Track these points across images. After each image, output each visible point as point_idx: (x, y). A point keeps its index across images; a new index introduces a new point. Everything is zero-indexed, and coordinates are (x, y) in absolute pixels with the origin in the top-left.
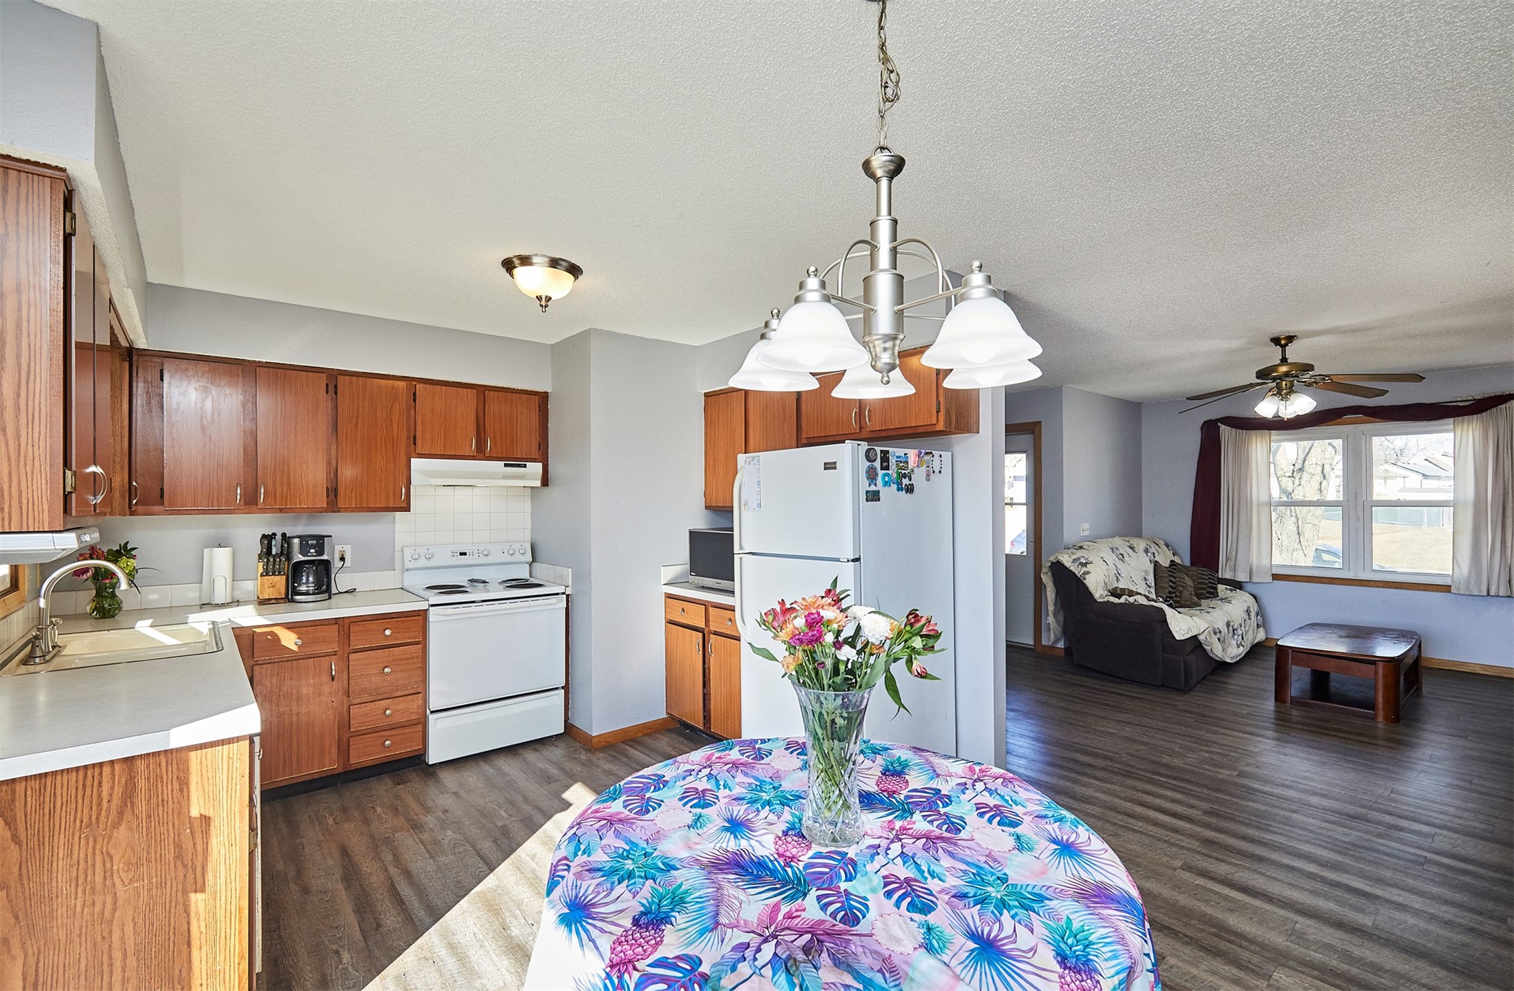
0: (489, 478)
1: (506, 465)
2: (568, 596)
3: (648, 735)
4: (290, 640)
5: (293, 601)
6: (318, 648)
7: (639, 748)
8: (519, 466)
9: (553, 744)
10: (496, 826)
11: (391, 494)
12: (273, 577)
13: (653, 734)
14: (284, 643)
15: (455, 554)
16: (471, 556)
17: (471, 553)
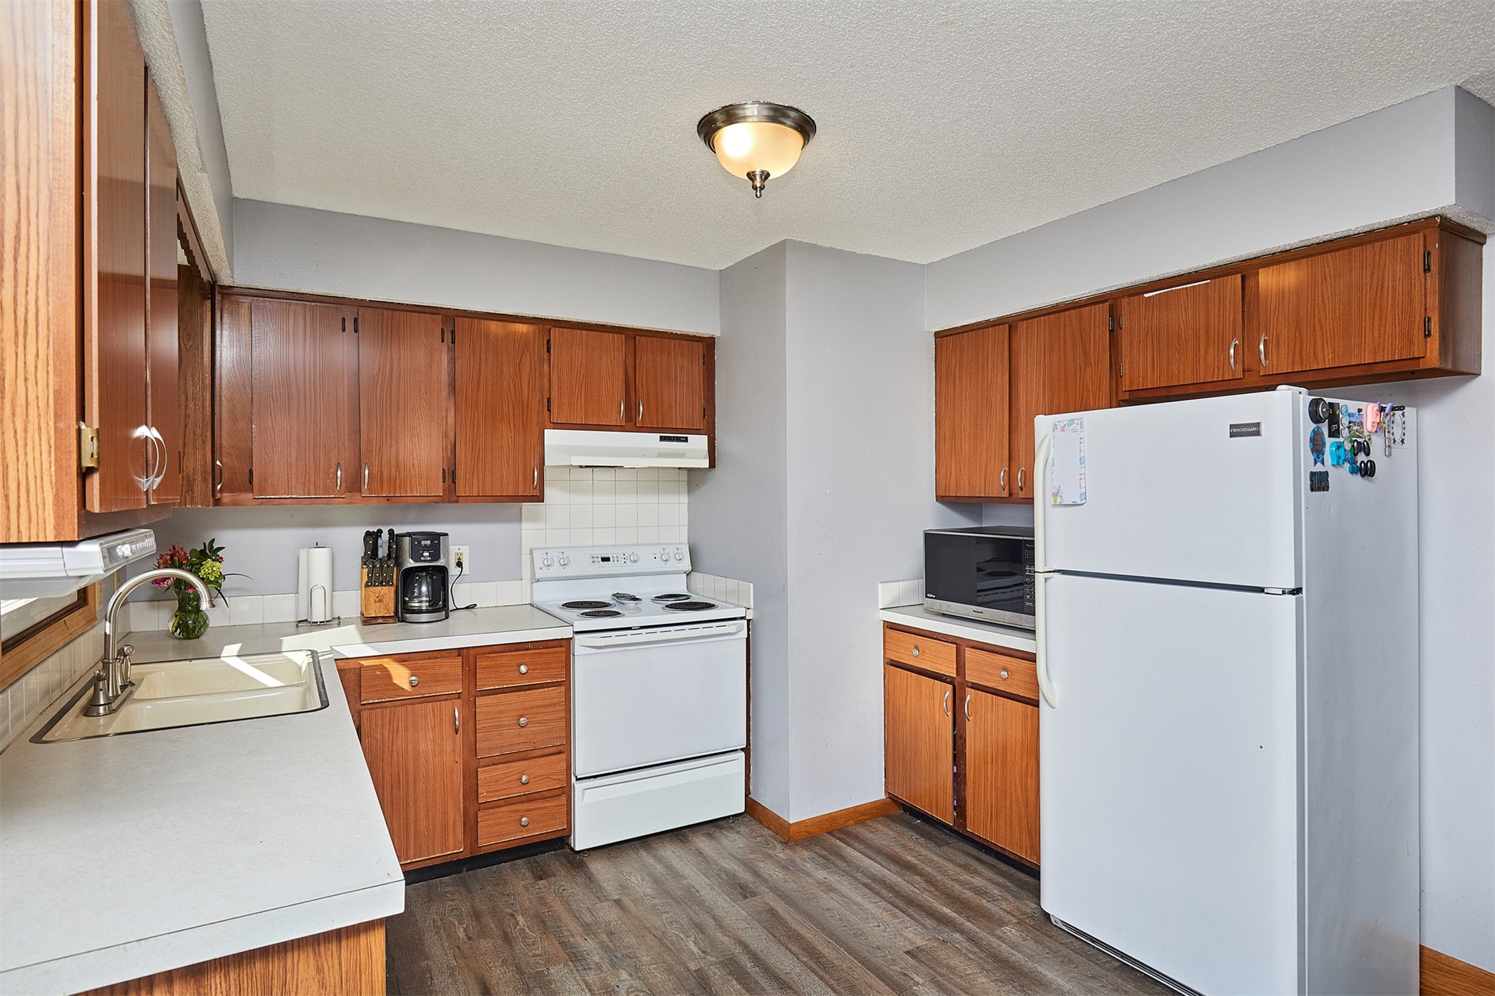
0: (643, 456)
1: (662, 439)
2: (749, 621)
3: (862, 823)
4: (402, 677)
5: (403, 620)
6: (439, 689)
7: (856, 844)
8: (678, 439)
9: (732, 828)
10: (689, 970)
11: (521, 479)
12: (380, 588)
13: (869, 822)
14: (396, 681)
15: (596, 559)
16: (616, 562)
17: (616, 559)
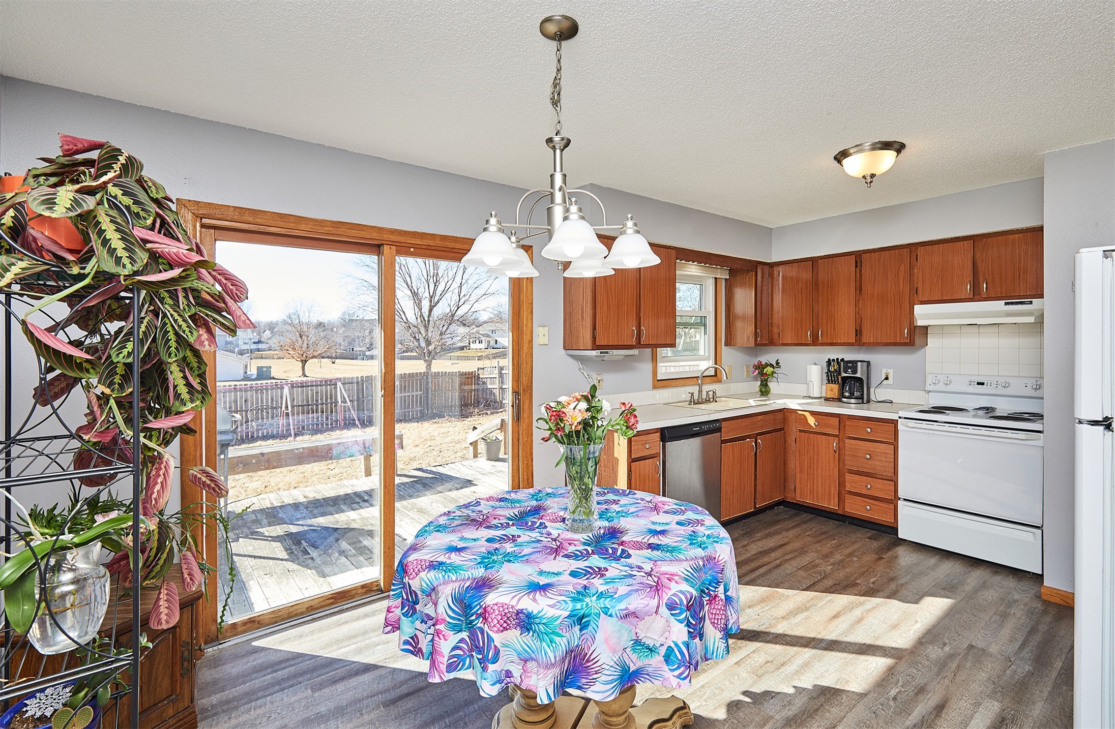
0: (991, 317)
1: (1006, 304)
4: (811, 421)
5: (841, 401)
6: (828, 430)
8: (1022, 303)
11: (898, 333)
12: (832, 384)
14: (809, 422)
15: (972, 383)
16: (989, 386)
17: (989, 384)
